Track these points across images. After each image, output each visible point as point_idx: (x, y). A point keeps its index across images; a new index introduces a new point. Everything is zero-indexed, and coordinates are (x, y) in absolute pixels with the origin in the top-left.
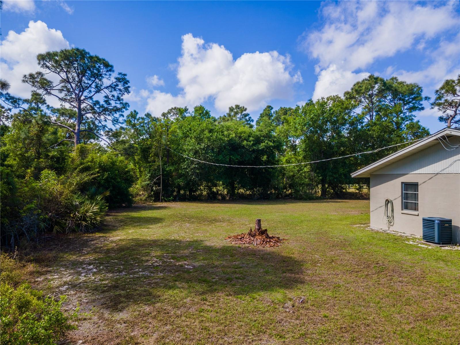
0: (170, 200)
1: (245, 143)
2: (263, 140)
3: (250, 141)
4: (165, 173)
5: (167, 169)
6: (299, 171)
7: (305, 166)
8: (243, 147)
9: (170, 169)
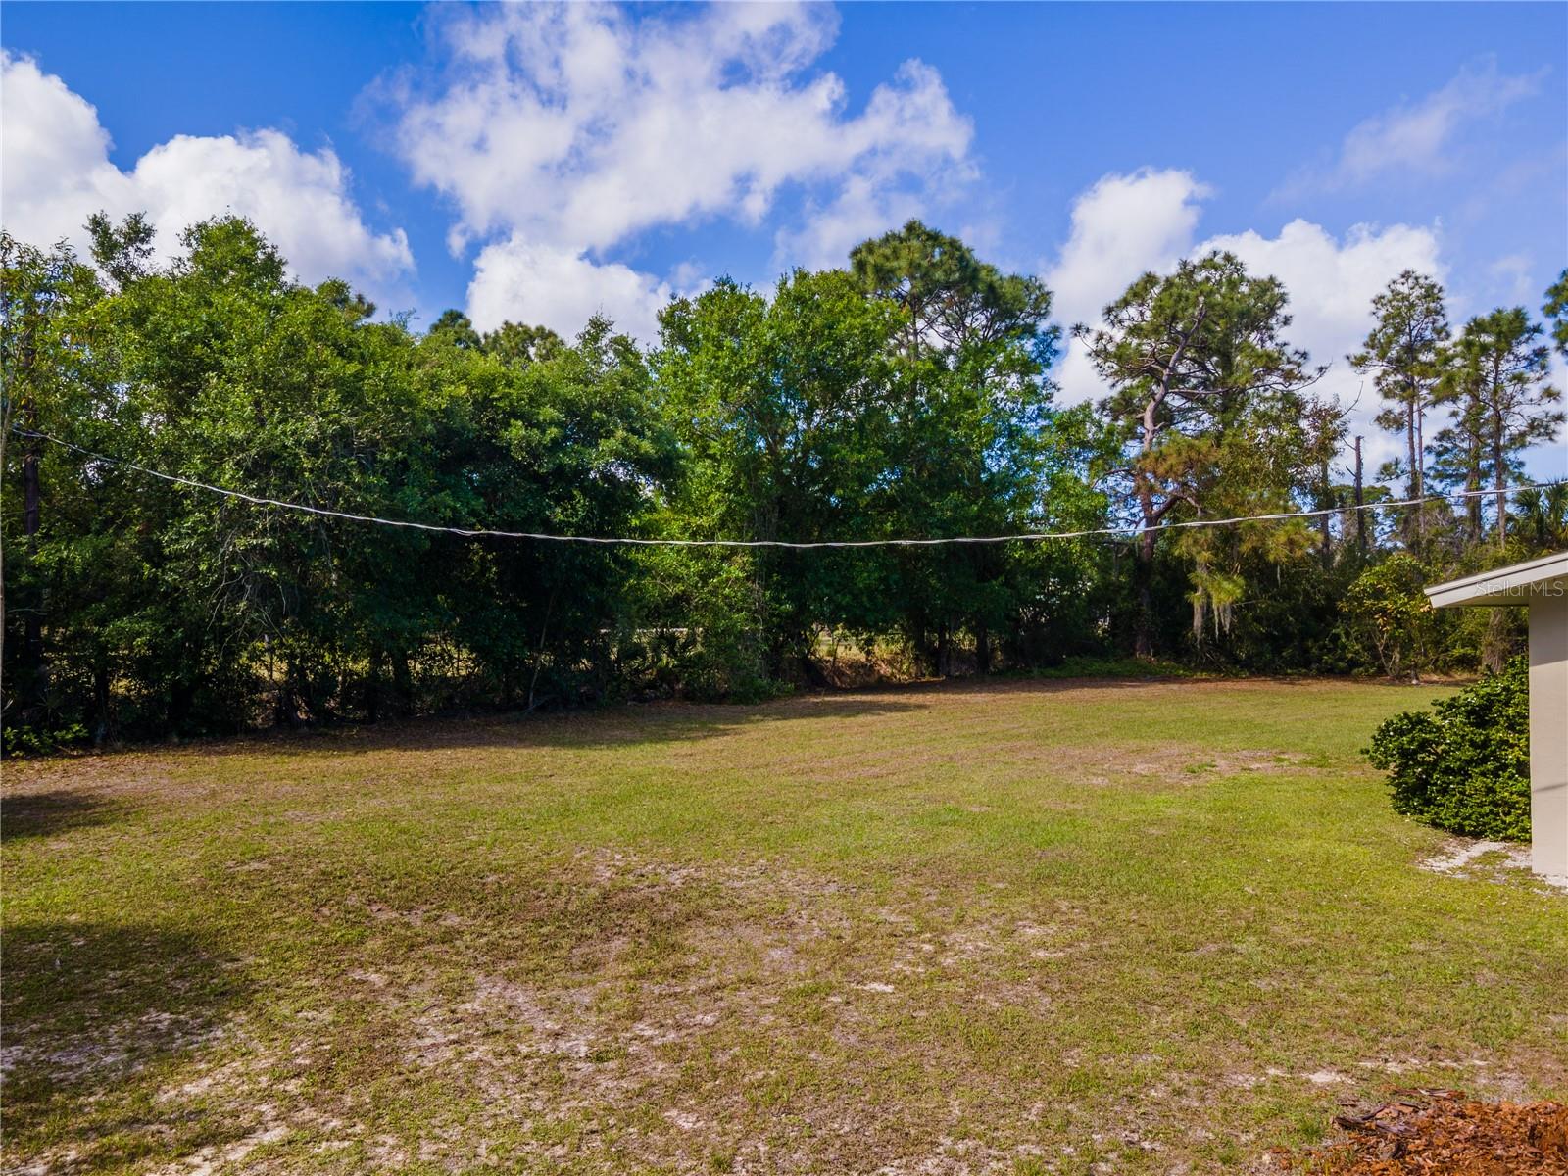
0: (64, 743)
1: (516, 431)
2: (602, 424)
3: (542, 428)
4: (24, 579)
5: (40, 558)
6: (704, 578)
7: (724, 558)
8: (502, 453)
9: (61, 561)
